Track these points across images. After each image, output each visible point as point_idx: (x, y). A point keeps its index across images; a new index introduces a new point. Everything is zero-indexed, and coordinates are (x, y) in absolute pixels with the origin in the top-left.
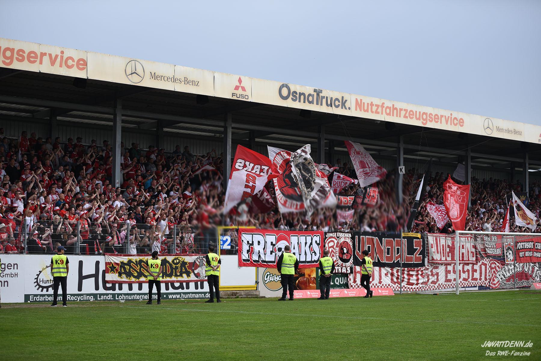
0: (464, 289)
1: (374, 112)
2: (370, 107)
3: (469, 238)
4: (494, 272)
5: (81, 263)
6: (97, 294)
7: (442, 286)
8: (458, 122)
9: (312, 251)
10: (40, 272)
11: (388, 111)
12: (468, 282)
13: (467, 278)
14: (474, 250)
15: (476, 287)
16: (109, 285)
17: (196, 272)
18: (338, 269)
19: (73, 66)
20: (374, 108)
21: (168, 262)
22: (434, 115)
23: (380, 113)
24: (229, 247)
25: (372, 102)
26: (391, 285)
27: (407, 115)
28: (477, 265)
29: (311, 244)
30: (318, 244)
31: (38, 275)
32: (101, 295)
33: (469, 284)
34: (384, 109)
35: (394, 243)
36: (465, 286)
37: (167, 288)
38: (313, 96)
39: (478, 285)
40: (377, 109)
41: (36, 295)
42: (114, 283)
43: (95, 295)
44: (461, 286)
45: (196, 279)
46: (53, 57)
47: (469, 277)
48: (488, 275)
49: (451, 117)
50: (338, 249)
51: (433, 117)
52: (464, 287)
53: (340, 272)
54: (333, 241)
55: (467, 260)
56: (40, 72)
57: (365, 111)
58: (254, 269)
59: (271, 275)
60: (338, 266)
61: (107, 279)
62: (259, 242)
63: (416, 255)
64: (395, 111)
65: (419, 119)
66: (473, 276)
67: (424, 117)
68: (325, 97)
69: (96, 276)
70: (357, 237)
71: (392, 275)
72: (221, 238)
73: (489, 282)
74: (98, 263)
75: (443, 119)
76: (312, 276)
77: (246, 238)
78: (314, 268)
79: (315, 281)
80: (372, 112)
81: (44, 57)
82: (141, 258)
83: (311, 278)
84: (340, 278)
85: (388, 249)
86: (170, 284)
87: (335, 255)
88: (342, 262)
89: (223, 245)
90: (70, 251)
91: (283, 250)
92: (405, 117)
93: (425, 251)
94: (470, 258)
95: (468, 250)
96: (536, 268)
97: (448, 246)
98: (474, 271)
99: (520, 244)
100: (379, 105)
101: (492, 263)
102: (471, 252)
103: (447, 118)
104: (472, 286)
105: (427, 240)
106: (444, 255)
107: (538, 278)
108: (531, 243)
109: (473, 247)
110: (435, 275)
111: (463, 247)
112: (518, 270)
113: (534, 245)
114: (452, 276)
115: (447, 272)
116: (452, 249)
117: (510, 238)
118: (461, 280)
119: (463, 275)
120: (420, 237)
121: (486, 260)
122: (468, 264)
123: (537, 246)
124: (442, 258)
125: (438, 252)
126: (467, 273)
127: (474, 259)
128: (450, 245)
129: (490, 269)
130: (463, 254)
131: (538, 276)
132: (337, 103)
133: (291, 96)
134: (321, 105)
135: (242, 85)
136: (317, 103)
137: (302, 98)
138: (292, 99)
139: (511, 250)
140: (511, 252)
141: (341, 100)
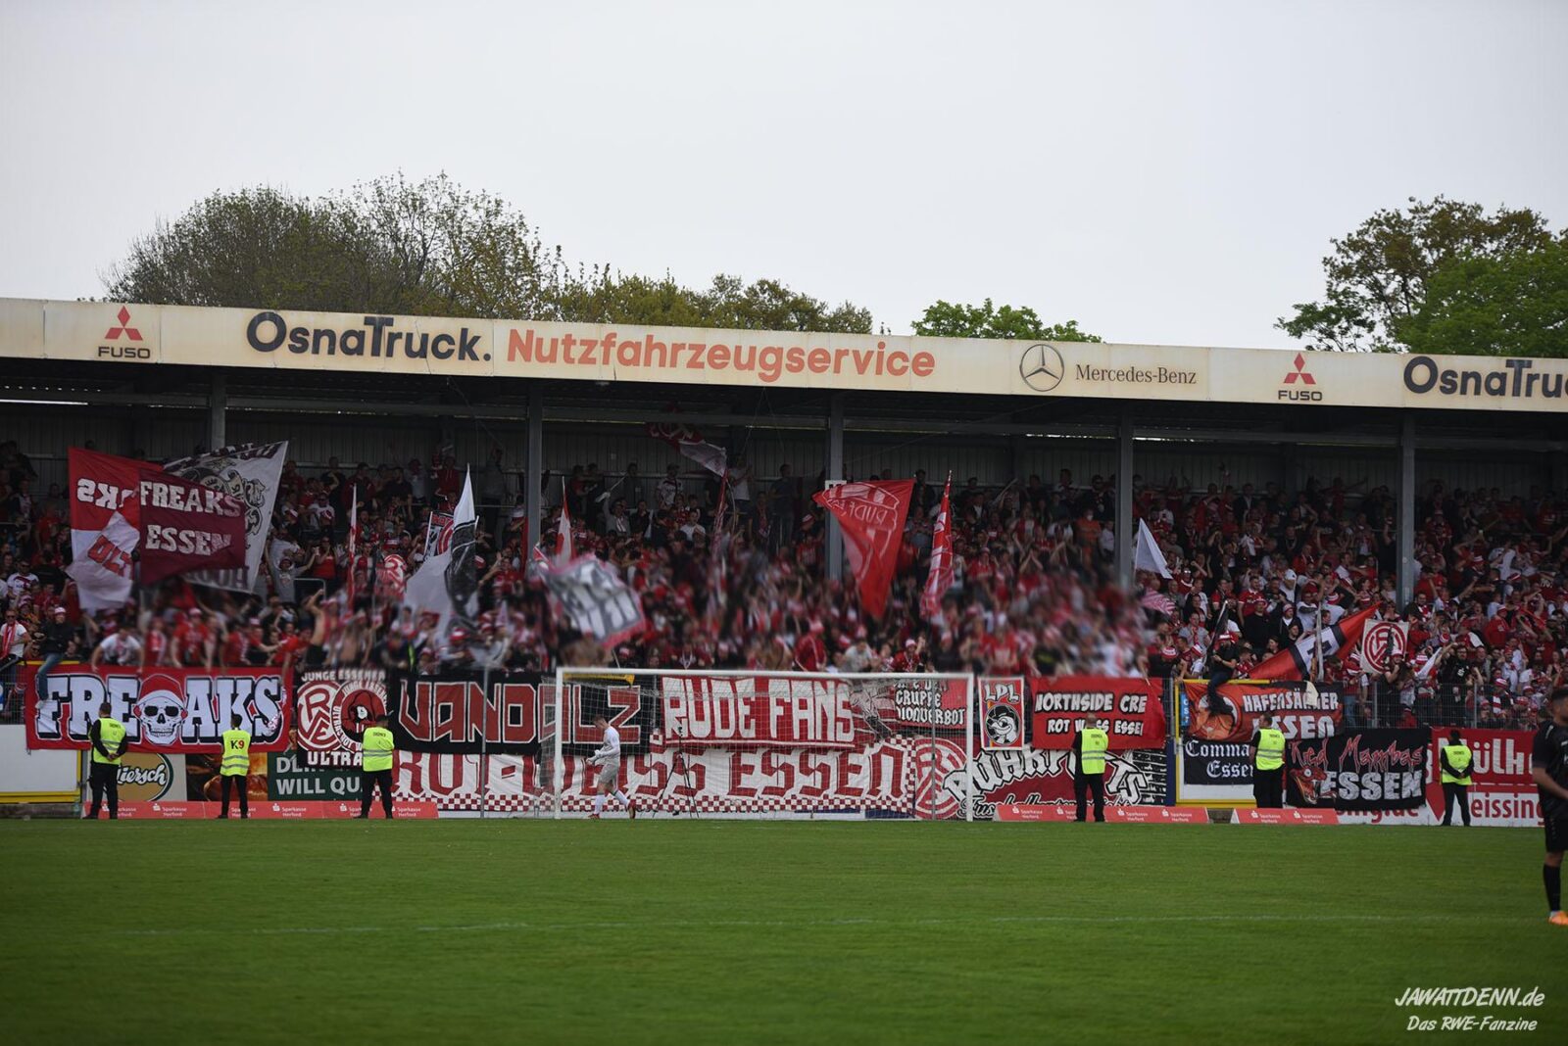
0: (806, 816)
1: (576, 361)
2: (561, 348)
3: (831, 685)
4: (932, 772)
7: (716, 803)
8: (906, 364)
9: (253, 712)
11: (629, 353)
12: (821, 798)
13: (819, 786)
14: (847, 714)
15: (857, 810)
18: (340, 758)
20: (577, 351)
22: (807, 354)
23: (600, 361)
25: (569, 336)
26: (520, 798)
27: (703, 358)
28: (862, 752)
29: (252, 696)
30: (274, 699)
33: (826, 802)
34: (614, 351)
35: (537, 694)
36: (810, 807)
38: (360, 336)
39: (863, 807)
40: (588, 351)
44: (794, 807)
47: (826, 785)
48: (904, 782)
49: (881, 355)
50: (338, 710)
51: (805, 358)
52: (806, 810)
53: (349, 764)
54: (326, 692)
55: (819, 737)
57: (541, 359)
58: (70, 755)
59: (126, 769)
60: (341, 750)
62: (88, 694)
64: (656, 354)
65: (750, 366)
66: (843, 780)
67: (771, 359)
68: (404, 336)
71: (528, 773)
73: (913, 801)
75: (848, 362)
76: (255, 774)
78: (261, 754)
79: (264, 785)
80: (568, 360)
83: (255, 777)
84: (349, 779)
85: (515, 712)
87: (330, 725)
88: (352, 742)
91: (161, 711)
92: (694, 364)
93: (650, 714)
94: (831, 736)
95: (824, 714)
96: (1123, 768)
97: (747, 701)
98: (846, 769)
99: (1049, 696)
100: (596, 342)
101: (927, 750)
102: (837, 719)
103: (863, 356)
104: (837, 810)
105: (660, 687)
106: (725, 725)
107: (1129, 794)
108: (1100, 696)
109: (846, 705)
110: (692, 774)
111: (803, 705)
112: (1041, 768)
113: (1115, 702)
114: (756, 780)
115: (738, 770)
116: (759, 709)
117: (1007, 684)
118: (795, 790)
119: (801, 780)
120: (631, 679)
121: (898, 742)
122: (824, 751)
123: (1127, 704)
124: (720, 732)
125: (700, 717)
126: (819, 775)
127: (850, 737)
128: (753, 699)
129: (913, 765)
130: (803, 723)
131: (1132, 788)
132: (443, 346)
133: (288, 341)
134: (390, 354)
135: (130, 325)
136: (376, 352)
137: (325, 341)
138: (292, 348)
139: (1012, 715)
140: (1010, 721)
141: (457, 339)
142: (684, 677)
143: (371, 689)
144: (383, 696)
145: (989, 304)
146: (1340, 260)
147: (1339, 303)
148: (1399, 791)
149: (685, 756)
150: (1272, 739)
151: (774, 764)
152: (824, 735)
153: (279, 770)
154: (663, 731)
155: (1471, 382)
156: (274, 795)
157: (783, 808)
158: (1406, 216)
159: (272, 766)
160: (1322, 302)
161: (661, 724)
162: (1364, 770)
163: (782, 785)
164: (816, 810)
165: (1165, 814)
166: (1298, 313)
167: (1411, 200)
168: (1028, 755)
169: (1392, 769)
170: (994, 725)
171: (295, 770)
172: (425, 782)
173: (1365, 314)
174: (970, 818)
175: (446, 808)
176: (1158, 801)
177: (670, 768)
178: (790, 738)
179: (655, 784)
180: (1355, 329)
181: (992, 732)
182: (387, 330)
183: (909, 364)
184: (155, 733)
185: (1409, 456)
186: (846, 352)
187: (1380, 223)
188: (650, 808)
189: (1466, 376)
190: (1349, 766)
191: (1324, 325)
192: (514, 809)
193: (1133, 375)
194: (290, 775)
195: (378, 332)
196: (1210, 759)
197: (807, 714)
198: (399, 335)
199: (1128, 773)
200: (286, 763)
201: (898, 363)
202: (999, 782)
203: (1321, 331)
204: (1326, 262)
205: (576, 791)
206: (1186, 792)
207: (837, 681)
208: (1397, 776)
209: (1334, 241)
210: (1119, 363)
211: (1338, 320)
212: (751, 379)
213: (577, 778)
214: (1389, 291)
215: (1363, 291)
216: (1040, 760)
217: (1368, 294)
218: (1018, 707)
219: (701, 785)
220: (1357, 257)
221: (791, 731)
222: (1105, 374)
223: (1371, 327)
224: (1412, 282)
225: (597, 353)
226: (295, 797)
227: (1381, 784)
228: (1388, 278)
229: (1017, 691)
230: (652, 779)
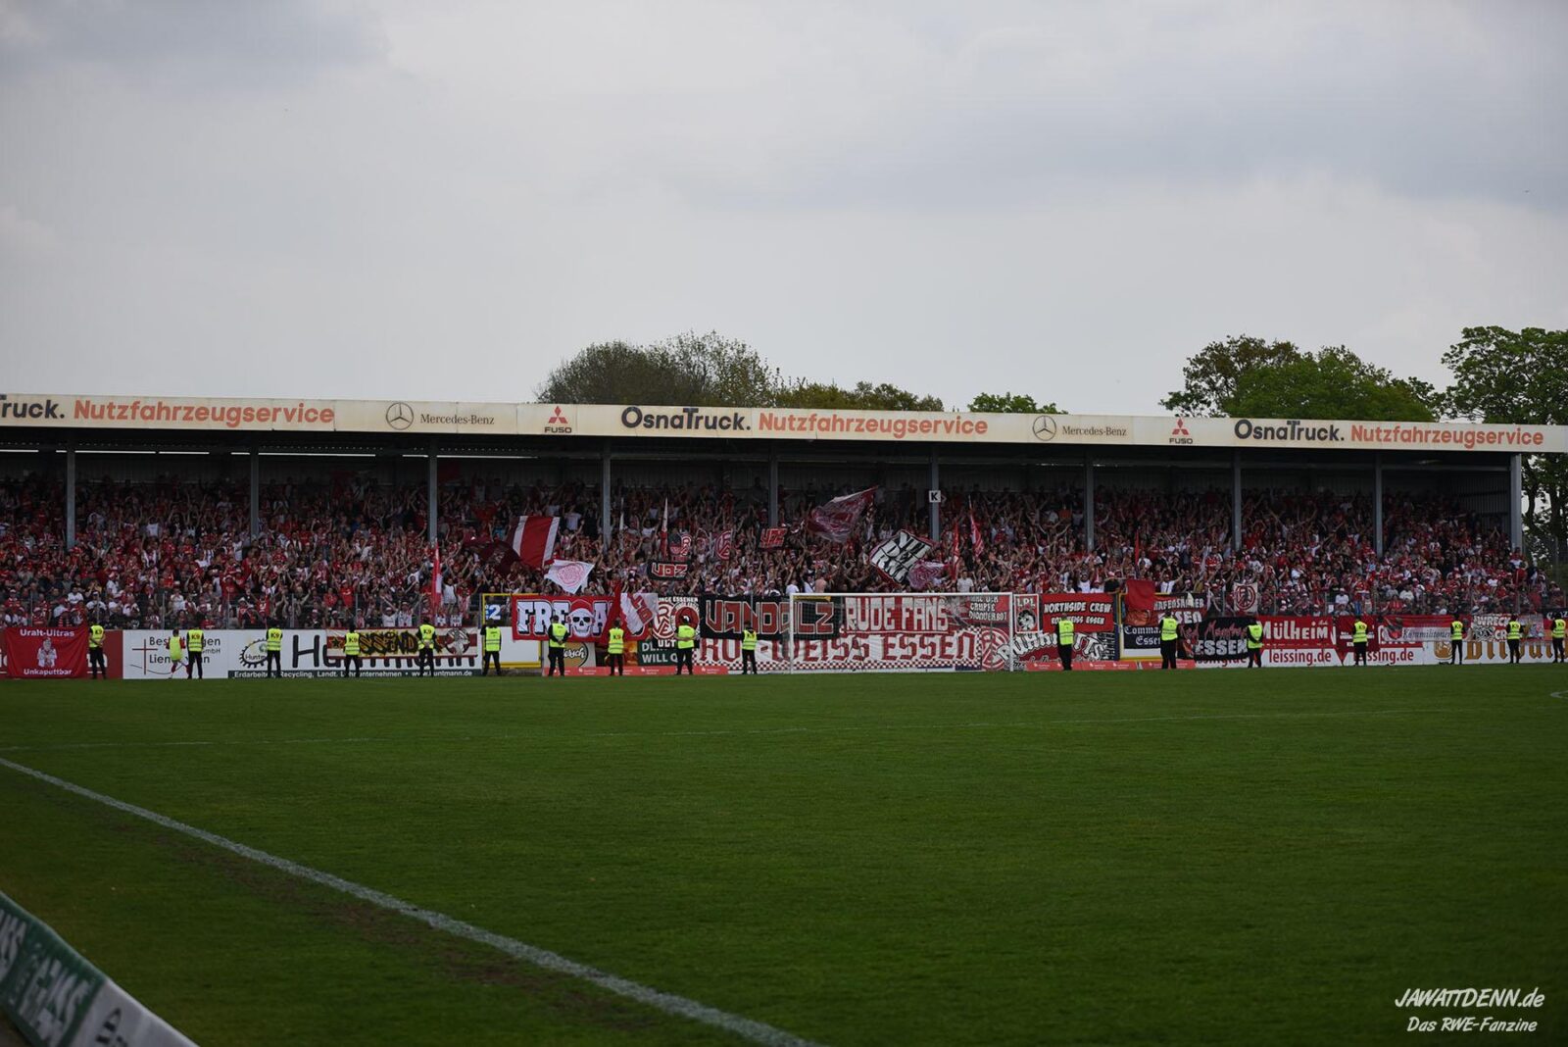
0: (923, 670)
1: (796, 429)
2: (787, 423)
3: (935, 600)
4: (990, 646)
5: (296, 638)
6: (317, 671)
7: (875, 664)
8: (972, 428)
10: (247, 648)
11: (824, 425)
12: (931, 661)
13: (930, 654)
14: (944, 616)
15: (951, 666)
16: (330, 661)
17: (450, 646)
19: (315, 419)
20: (796, 424)
21: (411, 636)
22: (919, 423)
23: (808, 429)
24: (499, 618)
25: (791, 416)
26: (771, 663)
27: (863, 426)
28: (953, 635)
31: (244, 651)
32: (321, 672)
33: (934, 663)
34: (816, 424)
35: (779, 608)
36: (925, 666)
37: (410, 665)
38: (681, 418)
39: (954, 665)
40: (802, 425)
41: (243, 672)
42: (338, 659)
43: (314, 672)
44: (917, 666)
45: (450, 654)
46: (290, 411)
47: (934, 653)
48: (975, 651)
49: (958, 423)
50: (674, 617)
51: (918, 425)
52: (923, 667)
54: (667, 608)
55: (929, 628)
56: (273, 431)
57: (777, 428)
58: (536, 643)
59: (567, 650)
61: (329, 654)
62: (543, 611)
63: (819, 624)
64: (838, 424)
65: (889, 430)
66: (943, 652)
67: (900, 426)
69: (315, 651)
70: (708, 602)
71: (775, 649)
72: (486, 607)
73: (981, 661)
74: (317, 638)
75: (941, 427)
77: (523, 606)
80: (792, 429)
81: (279, 413)
82: (374, 631)
83: (629, 654)
85: (767, 617)
86: (413, 660)
89: (489, 615)
90: (284, 625)
91: (581, 619)
92: (859, 429)
93: (839, 617)
94: (934, 628)
95: (930, 616)
96: (1092, 641)
97: (889, 610)
98: (944, 645)
99: (1052, 605)
100: (806, 419)
101: (987, 634)
102: (938, 619)
103: (949, 423)
104: (940, 667)
105: (844, 602)
106: (876, 623)
107: (1095, 655)
108: (1079, 603)
109: (943, 611)
110: (862, 648)
111: (919, 612)
112: (1049, 643)
113: (1087, 607)
114: (896, 652)
115: (887, 646)
116: (896, 614)
117: (1029, 598)
118: (917, 656)
119: (920, 651)
120: (829, 599)
121: (972, 630)
122: (933, 635)
123: (1094, 608)
124: (873, 627)
125: (863, 619)
126: (930, 648)
127: (945, 628)
128: (893, 609)
129: (980, 642)
130: (919, 621)
131: (1097, 652)
132: (725, 423)
133: (643, 422)
134: (697, 427)
135: (561, 415)
136: (689, 427)
137: (662, 421)
138: (645, 425)
139: (1031, 615)
140: (1030, 617)
141: (732, 419)
142: (857, 597)
143: (691, 607)
144: (697, 610)
145: (1008, 395)
146: (1192, 369)
147: (1192, 391)
148: (1236, 650)
149: (858, 639)
150: (1170, 624)
151: (906, 643)
152: (931, 627)
153: (644, 650)
154: (846, 627)
155: (1269, 432)
156: (641, 663)
157: (911, 666)
158: (1226, 345)
159: (640, 648)
160: (1183, 391)
161: (844, 622)
162: (1217, 639)
163: (910, 654)
164: (929, 667)
165: (1115, 665)
166: (1171, 397)
167: (1228, 337)
168: (1041, 635)
169: (1232, 639)
170: (1022, 620)
171: (652, 649)
172: (720, 655)
173: (1206, 397)
174: (1012, 669)
175: (731, 669)
176: (1110, 658)
177: (850, 646)
178: (912, 629)
179: (843, 655)
180: (1201, 405)
181: (1020, 624)
182: (695, 415)
183: (974, 427)
184: (579, 631)
185: (1238, 472)
186: (940, 422)
187: (1212, 349)
188: (840, 667)
189: (1267, 429)
190: (1210, 638)
191: (1184, 403)
192: (768, 669)
193: (1093, 432)
194: (649, 652)
195: (690, 416)
196: (1138, 635)
197: (922, 617)
198: (702, 417)
199: (1094, 644)
200: (647, 646)
201: (968, 427)
202: (1026, 650)
203: (1183, 407)
204: (1185, 370)
205: (800, 659)
206: (1125, 653)
207: (938, 598)
208: (1234, 642)
209: (1189, 359)
210: (1085, 425)
211: (1192, 400)
212: (889, 437)
213: (801, 652)
214: (1218, 385)
215: (1204, 385)
216: (1048, 638)
217: (1207, 387)
218: (1035, 610)
219: (867, 655)
220: (1201, 367)
221: (913, 625)
222: (1078, 431)
223: (1209, 404)
224: (1230, 381)
225: (807, 424)
226: (652, 664)
227: (1227, 646)
228: (1217, 379)
229: (1035, 602)
230: (841, 652)
